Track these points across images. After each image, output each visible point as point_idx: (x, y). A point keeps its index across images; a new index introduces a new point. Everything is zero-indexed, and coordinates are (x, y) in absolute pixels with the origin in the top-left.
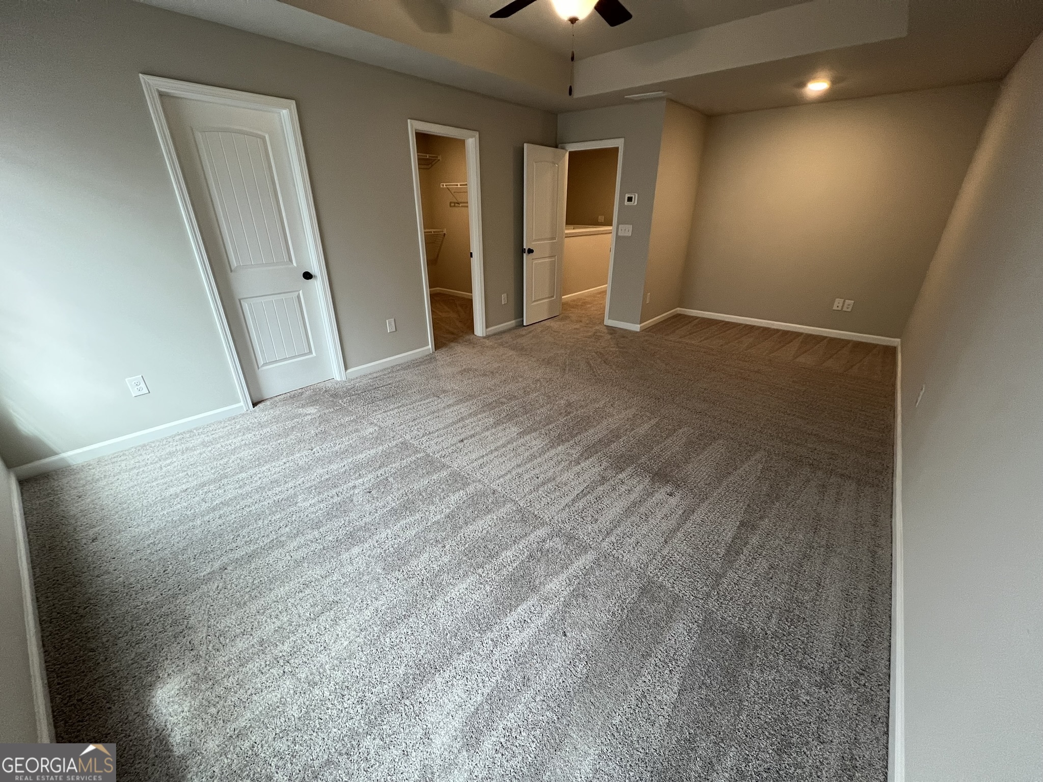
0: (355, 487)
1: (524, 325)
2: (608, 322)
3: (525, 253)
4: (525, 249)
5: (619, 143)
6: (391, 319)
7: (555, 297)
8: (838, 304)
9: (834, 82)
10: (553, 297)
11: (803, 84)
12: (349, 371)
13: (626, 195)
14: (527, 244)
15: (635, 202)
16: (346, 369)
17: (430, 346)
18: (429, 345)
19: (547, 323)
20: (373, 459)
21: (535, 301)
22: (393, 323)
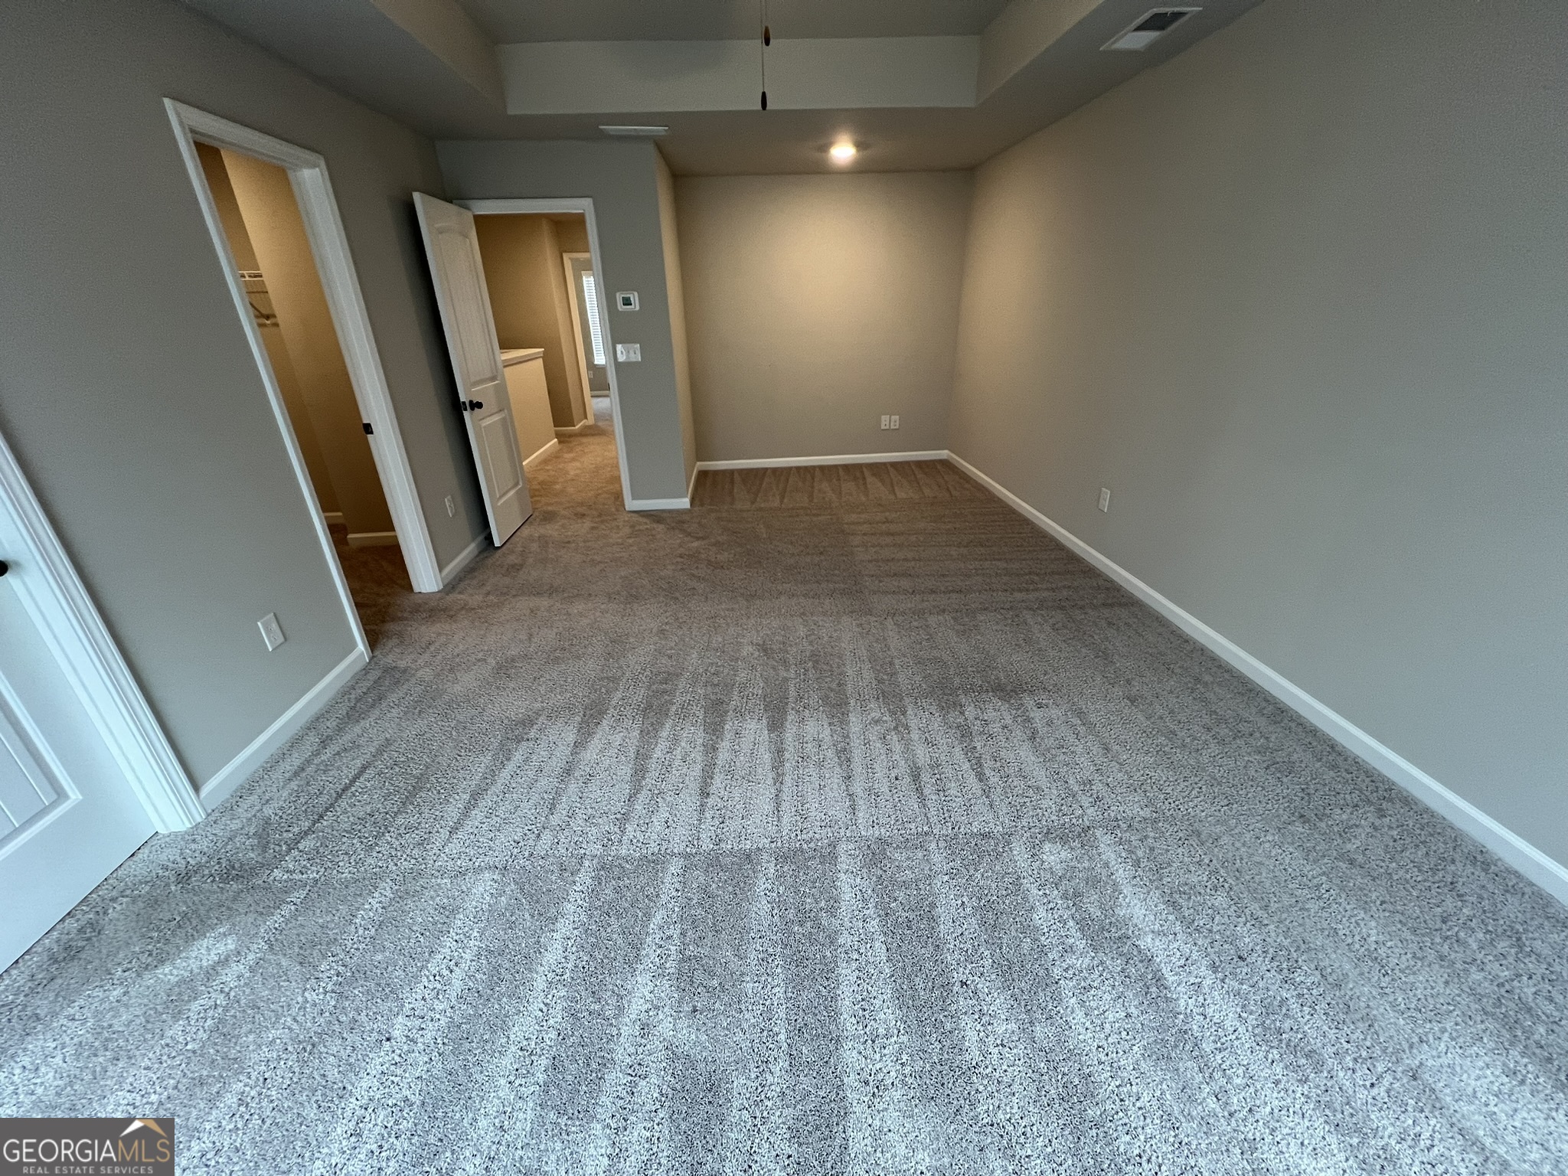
0: (645, 1028)
1: (497, 544)
2: (632, 504)
3: (466, 410)
4: (464, 403)
5: (582, 206)
6: (268, 617)
7: (521, 483)
8: (885, 421)
9: (859, 145)
10: (517, 484)
11: (825, 148)
12: (205, 790)
13: (618, 294)
14: (466, 394)
15: (636, 306)
16: (196, 788)
17: (361, 645)
18: (354, 645)
19: (526, 532)
20: (592, 940)
21: (501, 497)
22: (274, 626)
